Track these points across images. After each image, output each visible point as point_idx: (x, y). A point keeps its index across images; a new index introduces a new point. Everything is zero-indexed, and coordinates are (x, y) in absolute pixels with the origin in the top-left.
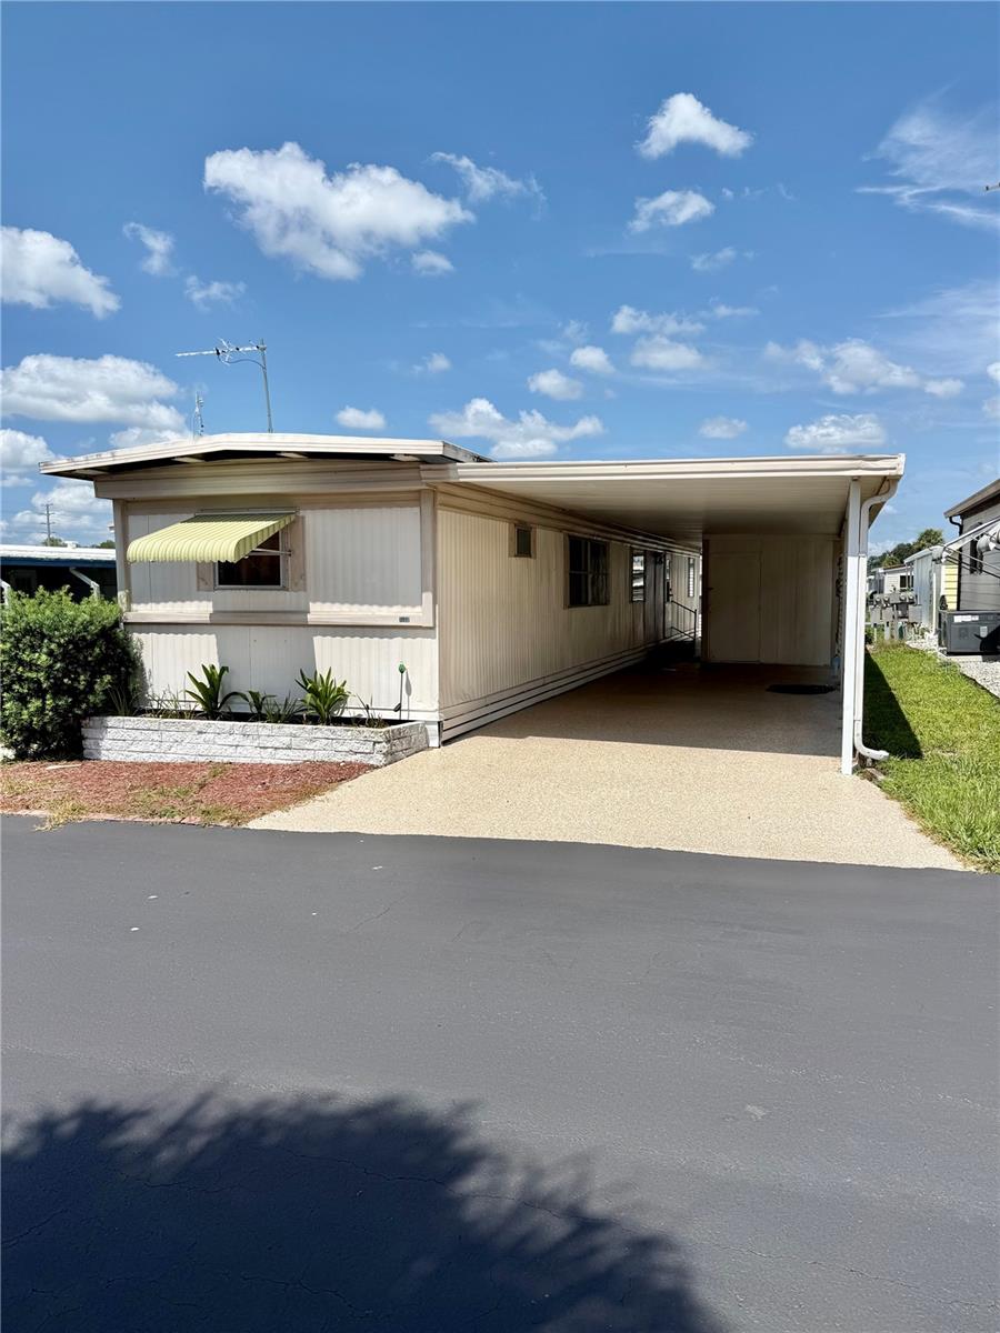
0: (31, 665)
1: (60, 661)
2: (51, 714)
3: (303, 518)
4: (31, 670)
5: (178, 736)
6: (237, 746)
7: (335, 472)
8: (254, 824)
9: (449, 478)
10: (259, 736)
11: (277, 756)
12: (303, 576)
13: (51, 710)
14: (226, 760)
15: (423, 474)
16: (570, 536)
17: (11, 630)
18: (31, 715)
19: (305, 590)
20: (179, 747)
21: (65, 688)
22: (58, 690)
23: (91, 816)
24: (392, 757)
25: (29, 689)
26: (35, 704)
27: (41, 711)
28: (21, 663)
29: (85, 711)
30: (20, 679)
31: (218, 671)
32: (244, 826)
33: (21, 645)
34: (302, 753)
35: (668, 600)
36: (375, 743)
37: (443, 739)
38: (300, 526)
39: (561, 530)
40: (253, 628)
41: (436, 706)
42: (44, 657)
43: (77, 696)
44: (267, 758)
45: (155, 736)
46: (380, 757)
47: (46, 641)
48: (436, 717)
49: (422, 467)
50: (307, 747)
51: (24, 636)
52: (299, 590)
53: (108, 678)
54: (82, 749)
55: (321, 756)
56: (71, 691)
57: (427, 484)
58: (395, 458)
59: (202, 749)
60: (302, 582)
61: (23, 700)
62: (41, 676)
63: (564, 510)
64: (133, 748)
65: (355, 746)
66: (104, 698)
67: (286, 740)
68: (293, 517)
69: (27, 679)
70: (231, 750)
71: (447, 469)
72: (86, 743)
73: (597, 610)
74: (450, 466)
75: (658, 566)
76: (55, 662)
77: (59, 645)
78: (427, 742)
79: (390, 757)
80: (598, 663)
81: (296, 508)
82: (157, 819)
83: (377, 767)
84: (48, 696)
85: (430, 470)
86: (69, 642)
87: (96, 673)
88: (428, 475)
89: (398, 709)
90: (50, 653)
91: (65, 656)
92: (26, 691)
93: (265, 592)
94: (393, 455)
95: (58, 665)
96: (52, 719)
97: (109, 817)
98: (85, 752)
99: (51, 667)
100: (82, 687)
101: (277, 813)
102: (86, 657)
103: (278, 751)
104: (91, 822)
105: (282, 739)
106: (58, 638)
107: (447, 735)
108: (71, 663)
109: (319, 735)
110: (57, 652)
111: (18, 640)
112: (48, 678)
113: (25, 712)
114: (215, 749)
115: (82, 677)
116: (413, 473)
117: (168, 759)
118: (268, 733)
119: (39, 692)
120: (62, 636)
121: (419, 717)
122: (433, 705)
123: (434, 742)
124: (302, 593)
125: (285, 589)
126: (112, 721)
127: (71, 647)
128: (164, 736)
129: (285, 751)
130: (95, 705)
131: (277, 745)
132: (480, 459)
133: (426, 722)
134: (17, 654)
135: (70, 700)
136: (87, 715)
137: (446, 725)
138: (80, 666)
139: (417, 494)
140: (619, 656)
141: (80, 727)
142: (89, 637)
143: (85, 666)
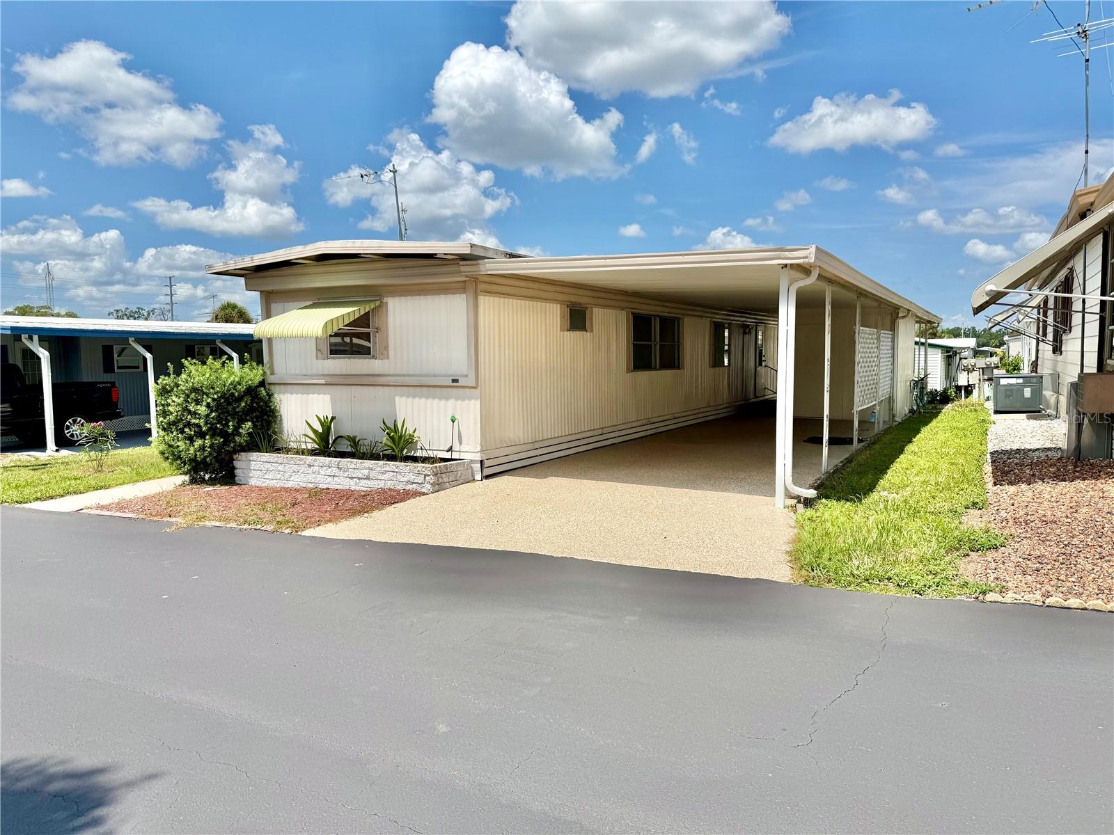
0: (194, 414)
1: (216, 411)
2: (209, 450)
3: (387, 303)
4: (195, 418)
5: (295, 468)
6: (334, 476)
7: (403, 268)
8: (307, 533)
9: (480, 271)
10: (348, 469)
11: (361, 484)
12: (386, 347)
13: (209, 447)
14: (326, 486)
15: (462, 269)
16: (632, 313)
17: (184, 388)
18: (195, 451)
19: (388, 358)
20: (297, 476)
21: (218, 431)
22: (213, 432)
23: (207, 523)
24: (439, 487)
25: (195, 432)
26: (198, 443)
27: (202, 448)
28: (190, 412)
29: (234, 448)
30: (189, 424)
31: (329, 419)
32: (299, 533)
33: (189, 400)
34: (376, 482)
35: (761, 365)
36: (425, 475)
37: (485, 474)
38: (384, 311)
39: (623, 309)
40: (353, 387)
41: (479, 449)
42: (203, 408)
43: (228, 437)
44: (353, 485)
45: (281, 468)
46: (429, 486)
47: (205, 396)
48: (478, 457)
49: (461, 263)
50: (380, 478)
51: (191, 393)
52: (385, 359)
53: (249, 424)
54: (233, 476)
55: (389, 485)
56: (223, 434)
57: (466, 276)
58: (438, 256)
59: (311, 477)
60: (386, 352)
61: (191, 439)
62: (202, 422)
63: (626, 292)
64: (266, 476)
65: (411, 477)
66: (249, 439)
67: (366, 472)
68: (378, 303)
69: (194, 424)
70: (330, 479)
71: (479, 264)
72: (237, 472)
73: (668, 373)
74: (480, 262)
75: (747, 336)
76: (212, 412)
77: (214, 400)
78: (473, 476)
79: (437, 486)
80: (669, 417)
81: (381, 297)
82: (246, 526)
83: (427, 494)
84: (207, 437)
85: (466, 265)
86: (222, 397)
87: (241, 421)
88: (465, 268)
89: (450, 450)
90: (208, 405)
91: (219, 406)
92: (193, 433)
93: (362, 360)
94: (436, 254)
95: (214, 414)
96: (210, 454)
97: (217, 524)
98: (236, 478)
99: (207, 416)
100: (230, 431)
101: (330, 525)
102: (234, 408)
103: (362, 481)
104: (205, 527)
105: (362, 471)
106: (213, 394)
107: (487, 472)
108: (223, 413)
109: (388, 469)
110: (212, 404)
111: (188, 396)
112: (206, 423)
113: (192, 449)
114: (320, 478)
115: (231, 423)
116: (453, 268)
117: (290, 484)
118: (353, 466)
119: (202, 435)
120: (216, 393)
121: (467, 457)
122: (476, 447)
123: (478, 477)
124: (386, 361)
125: (374, 357)
126: (254, 456)
127: (222, 401)
128: (287, 468)
129: (365, 481)
130: (240, 444)
131: (360, 476)
132: (512, 256)
133: (471, 461)
134: (187, 406)
135: (222, 440)
136: (236, 451)
137: (487, 463)
138: (230, 415)
139: (464, 284)
140: (697, 411)
141: (232, 460)
142: (236, 394)
143: (234, 415)
